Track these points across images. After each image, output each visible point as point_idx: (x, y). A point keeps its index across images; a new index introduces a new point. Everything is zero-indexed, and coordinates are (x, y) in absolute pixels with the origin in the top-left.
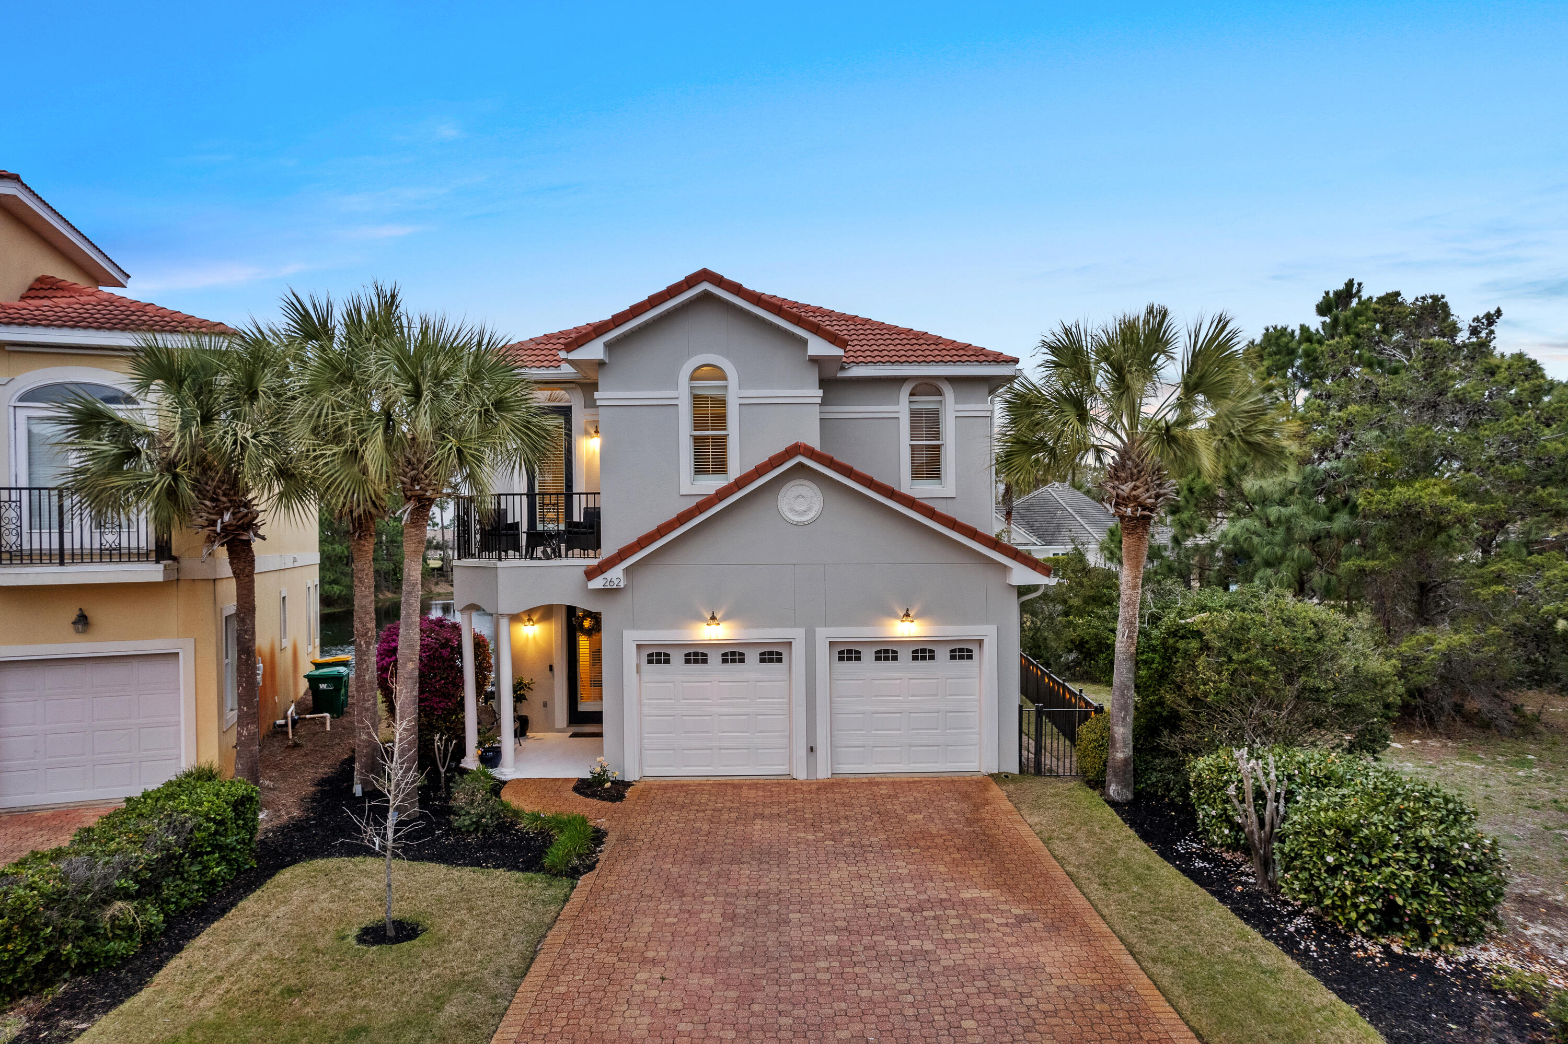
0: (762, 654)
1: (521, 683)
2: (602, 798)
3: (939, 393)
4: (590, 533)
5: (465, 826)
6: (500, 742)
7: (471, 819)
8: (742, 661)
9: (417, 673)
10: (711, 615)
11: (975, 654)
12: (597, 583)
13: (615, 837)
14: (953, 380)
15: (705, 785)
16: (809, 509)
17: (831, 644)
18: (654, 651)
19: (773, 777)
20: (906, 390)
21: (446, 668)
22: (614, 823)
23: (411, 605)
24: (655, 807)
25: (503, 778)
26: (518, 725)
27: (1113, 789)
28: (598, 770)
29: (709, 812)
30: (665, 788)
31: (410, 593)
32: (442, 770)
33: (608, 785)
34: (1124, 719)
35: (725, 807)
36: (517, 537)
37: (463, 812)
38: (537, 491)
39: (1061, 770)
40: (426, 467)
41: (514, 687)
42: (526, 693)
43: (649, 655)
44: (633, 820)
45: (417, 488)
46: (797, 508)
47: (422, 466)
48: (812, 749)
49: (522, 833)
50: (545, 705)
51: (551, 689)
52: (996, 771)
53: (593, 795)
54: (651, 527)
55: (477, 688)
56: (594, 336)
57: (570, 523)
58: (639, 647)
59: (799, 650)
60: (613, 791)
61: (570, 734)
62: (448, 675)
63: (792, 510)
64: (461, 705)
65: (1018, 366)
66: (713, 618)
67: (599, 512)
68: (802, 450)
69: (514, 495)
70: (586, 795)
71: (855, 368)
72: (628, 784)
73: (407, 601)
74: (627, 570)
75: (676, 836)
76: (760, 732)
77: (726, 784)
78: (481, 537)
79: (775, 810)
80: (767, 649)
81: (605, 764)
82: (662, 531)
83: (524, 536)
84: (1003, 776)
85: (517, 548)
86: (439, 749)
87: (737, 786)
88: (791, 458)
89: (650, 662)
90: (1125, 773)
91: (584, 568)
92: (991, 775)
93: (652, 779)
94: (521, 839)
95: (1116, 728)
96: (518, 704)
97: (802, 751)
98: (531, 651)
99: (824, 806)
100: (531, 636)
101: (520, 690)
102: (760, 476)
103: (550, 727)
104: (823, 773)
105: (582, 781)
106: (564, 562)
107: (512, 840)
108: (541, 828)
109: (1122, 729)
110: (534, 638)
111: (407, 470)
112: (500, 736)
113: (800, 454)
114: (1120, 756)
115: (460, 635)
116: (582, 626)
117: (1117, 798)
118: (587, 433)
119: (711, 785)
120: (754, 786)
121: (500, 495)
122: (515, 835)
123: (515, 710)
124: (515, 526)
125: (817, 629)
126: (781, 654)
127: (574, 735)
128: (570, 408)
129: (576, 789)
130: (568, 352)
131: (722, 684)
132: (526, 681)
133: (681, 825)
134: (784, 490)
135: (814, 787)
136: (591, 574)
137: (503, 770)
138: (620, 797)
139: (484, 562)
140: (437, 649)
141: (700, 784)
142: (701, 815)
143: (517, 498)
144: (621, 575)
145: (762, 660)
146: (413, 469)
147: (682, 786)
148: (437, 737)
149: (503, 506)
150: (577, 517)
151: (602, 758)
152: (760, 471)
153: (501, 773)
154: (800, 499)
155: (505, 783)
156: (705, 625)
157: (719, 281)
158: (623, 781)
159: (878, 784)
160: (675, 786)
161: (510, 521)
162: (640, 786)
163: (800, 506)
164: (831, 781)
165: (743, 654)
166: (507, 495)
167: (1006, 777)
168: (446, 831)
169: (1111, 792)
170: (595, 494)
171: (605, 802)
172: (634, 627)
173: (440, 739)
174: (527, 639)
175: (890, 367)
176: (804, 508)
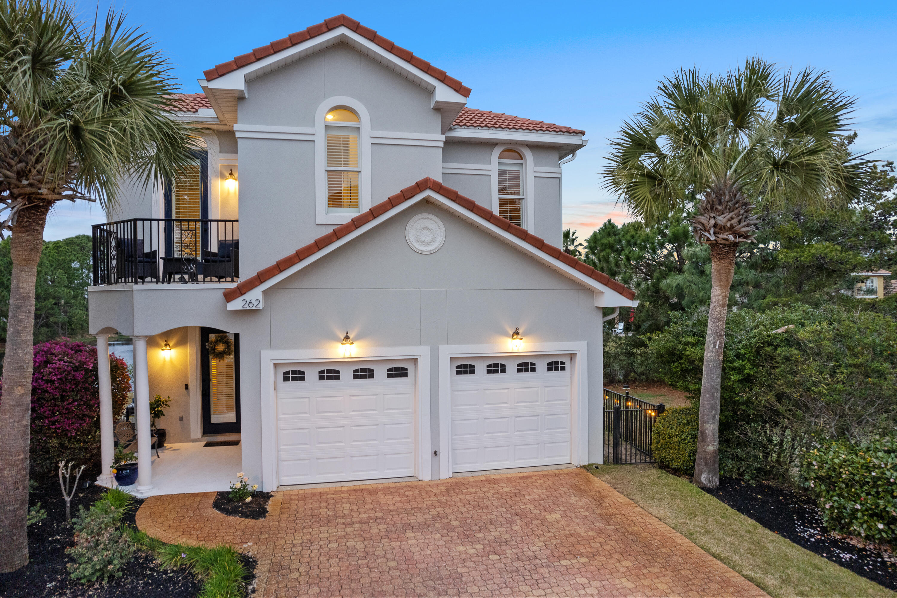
0: (390, 370)
1: (159, 401)
2: (245, 516)
3: (521, 157)
4: (228, 261)
5: (85, 576)
6: (137, 458)
7: (93, 567)
8: (371, 376)
9: (29, 399)
10: (345, 335)
11: (567, 366)
12: (237, 304)
13: (267, 567)
14: (534, 147)
15: (342, 492)
16: (434, 240)
17: (452, 358)
18: (290, 369)
19: (400, 480)
20: (497, 152)
21: (80, 391)
22: (262, 548)
23: (21, 321)
24: (300, 522)
25: (140, 496)
26: (155, 439)
27: (704, 478)
28: (238, 485)
29: (357, 526)
30: (304, 498)
31: (19, 307)
32: (68, 499)
33: (249, 499)
34: (714, 417)
35: (369, 518)
36: (154, 263)
37: (84, 559)
38: (174, 217)
39: (628, 458)
40: (37, 161)
41: (151, 404)
42: (163, 409)
43: (285, 373)
44: (283, 542)
45: (25, 182)
46: (423, 239)
47: (33, 159)
48: (435, 453)
49: (158, 572)
50: (181, 419)
51: (187, 404)
52: (586, 463)
53: (234, 512)
54: (290, 252)
55: (114, 407)
56: (235, 67)
57: (206, 253)
58: (276, 365)
59: (424, 365)
60: (254, 505)
61: (204, 443)
62: (83, 397)
63: (419, 240)
64: (97, 425)
65: (584, 138)
66: (347, 338)
67: (238, 243)
68: (431, 184)
69: (151, 220)
70: (228, 512)
71: (459, 130)
72: (266, 496)
73: (14, 316)
74: (265, 292)
75: (333, 561)
76: (388, 439)
77: (362, 490)
78: (117, 263)
79: (420, 518)
80: (394, 366)
81: (245, 479)
82: (300, 255)
83: (161, 262)
84: (594, 466)
85: (154, 275)
86: (64, 478)
87: (373, 492)
88: (421, 191)
89: (286, 379)
90: (714, 463)
91: (223, 291)
92: (584, 467)
93: (289, 488)
94: (157, 582)
95: (707, 426)
96: (156, 420)
97: (427, 455)
98: (168, 374)
99: (463, 510)
100: (168, 359)
101: (158, 406)
102: (393, 207)
103: (186, 438)
104: (445, 474)
105: (222, 495)
106: (201, 286)
107: (146, 584)
108: (181, 565)
109: (712, 426)
110: (171, 361)
111: (13, 162)
112: (137, 452)
113: (430, 188)
114: (710, 448)
115: (96, 359)
116: (214, 349)
117: (709, 485)
118: (222, 177)
119: (348, 491)
120: (387, 490)
121: (135, 220)
122: (150, 576)
123: (153, 425)
124: (153, 254)
125: (441, 347)
126: (406, 369)
127: (208, 445)
128: (206, 152)
129: (217, 505)
130: (208, 81)
131: (353, 398)
132: (163, 399)
133: (334, 545)
134: (411, 222)
135: (443, 488)
136: (229, 296)
137: (140, 488)
138: (261, 513)
139: (120, 287)
140: (69, 372)
141: (336, 492)
142: (349, 529)
143: (154, 223)
144: (260, 298)
145: (390, 376)
146: (20, 162)
147: (320, 494)
148: (62, 465)
149: (140, 237)
150: (214, 248)
151: (242, 473)
152: (392, 202)
153: (138, 491)
154: (426, 231)
155: (141, 502)
156: (340, 345)
157: (356, 28)
158: (261, 492)
159: (496, 482)
160: (313, 495)
161: (147, 250)
162: (279, 497)
163: (426, 237)
164: (454, 480)
165: (338, 372)
166: (143, 220)
167: (597, 468)
168: (61, 582)
169: (703, 480)
170: (233, 221)
171: (248, 520)
172: (271, 347)
173: (66, 466)
174: (165, 361)
175: (487, 131)
176: (429, 239)
